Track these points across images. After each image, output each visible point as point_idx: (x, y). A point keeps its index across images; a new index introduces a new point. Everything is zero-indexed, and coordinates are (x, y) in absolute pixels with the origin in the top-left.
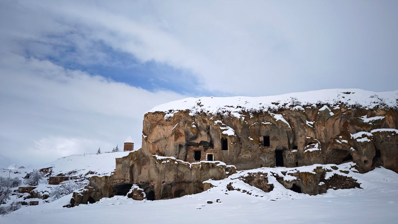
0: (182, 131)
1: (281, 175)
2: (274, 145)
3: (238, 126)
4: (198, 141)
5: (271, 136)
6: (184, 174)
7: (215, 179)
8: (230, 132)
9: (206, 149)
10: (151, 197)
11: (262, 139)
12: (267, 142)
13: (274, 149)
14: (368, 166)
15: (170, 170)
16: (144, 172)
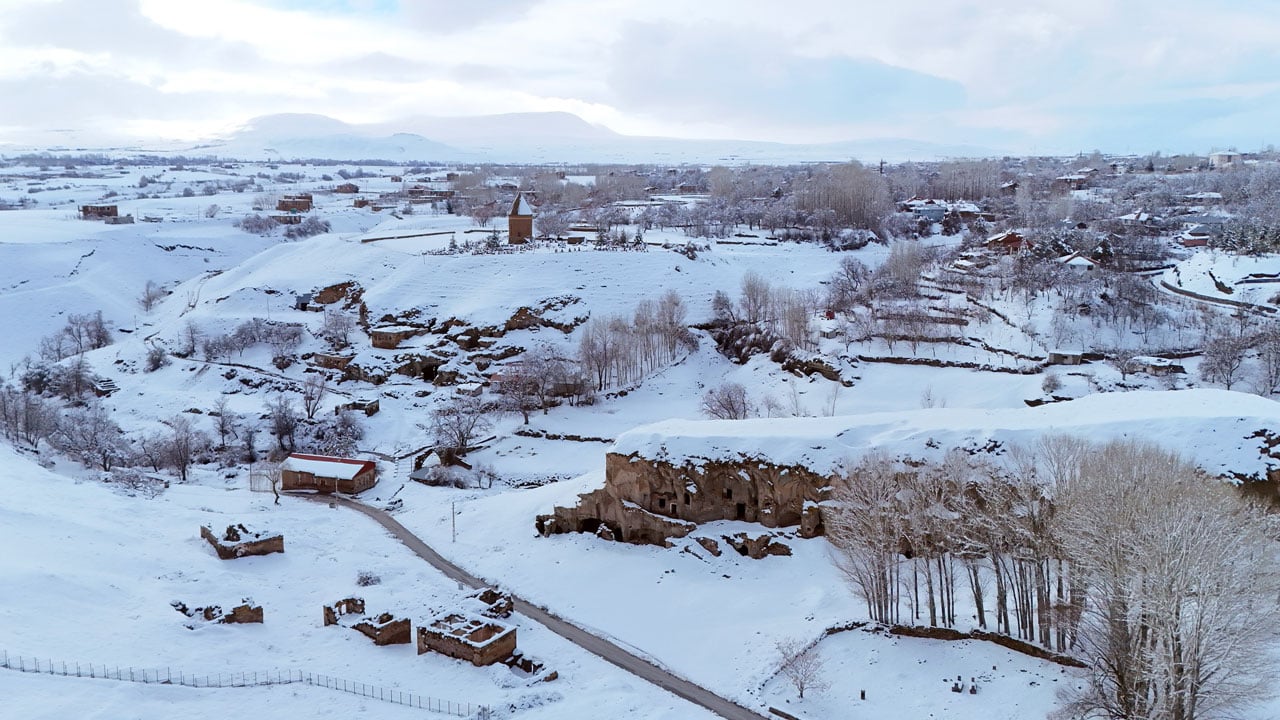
0: (646, 482)
1: (732, 537)
2: (736, 499)
3: (701, 482)
4: (663, 491)
5: (734, 491)
6: (649, 524)
7: (676, 536)
8: (692, 489)
9: (670, 499)
10: (619, 538)
11: (725, 491)
12: (729, 495)
13: (735, 504)
14: (809, 533)
15: (636, 518)
16: (611, 511)
